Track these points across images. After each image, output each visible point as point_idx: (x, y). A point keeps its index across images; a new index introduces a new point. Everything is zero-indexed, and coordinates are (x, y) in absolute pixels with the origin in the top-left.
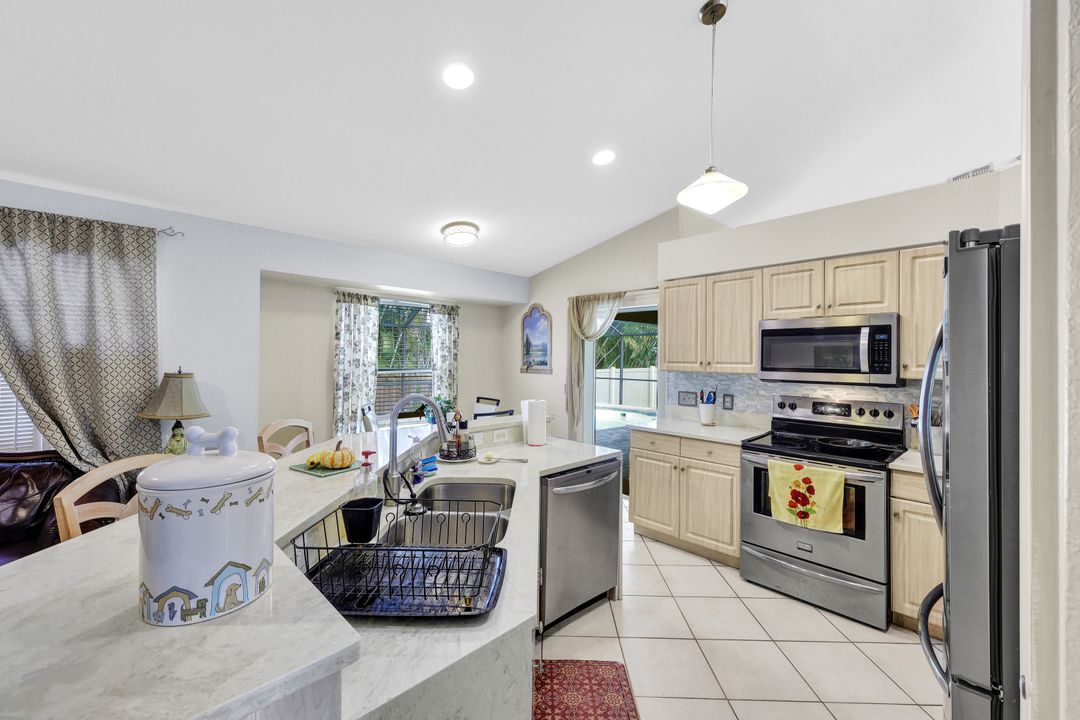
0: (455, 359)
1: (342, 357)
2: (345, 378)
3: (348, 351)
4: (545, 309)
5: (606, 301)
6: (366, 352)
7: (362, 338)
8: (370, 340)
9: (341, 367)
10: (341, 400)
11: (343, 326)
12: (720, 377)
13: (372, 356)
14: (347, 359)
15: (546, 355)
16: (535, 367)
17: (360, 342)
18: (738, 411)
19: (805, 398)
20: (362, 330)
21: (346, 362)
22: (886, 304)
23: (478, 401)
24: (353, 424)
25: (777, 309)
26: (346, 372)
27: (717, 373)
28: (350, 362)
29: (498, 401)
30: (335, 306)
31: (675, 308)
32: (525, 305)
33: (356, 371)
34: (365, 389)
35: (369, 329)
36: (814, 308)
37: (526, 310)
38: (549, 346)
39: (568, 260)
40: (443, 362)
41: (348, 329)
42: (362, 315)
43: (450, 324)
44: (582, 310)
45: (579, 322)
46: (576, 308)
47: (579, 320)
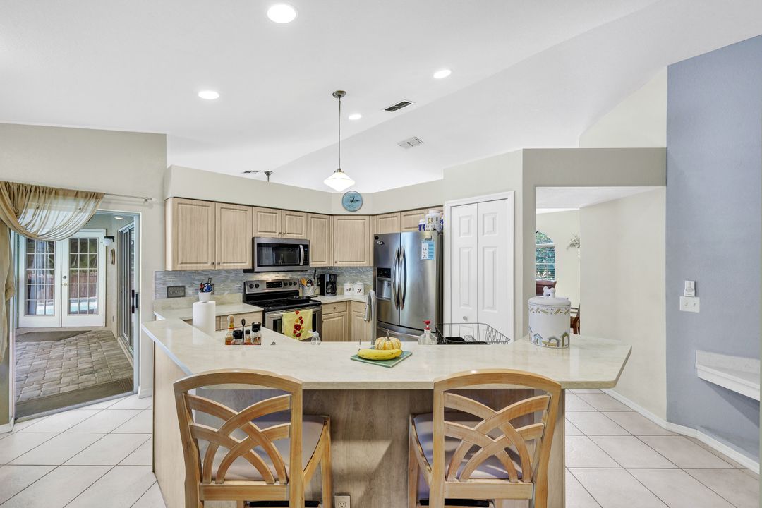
12: (205, 273)
18: (218, 294)
19: (262, 281)
22: (303, 235)
25: (260, 232)
27: (203, 271)
31: (188, 220)
36: (277, 234)
44: (20, 202)
45: (17, 215)
46: (8, 196)
47: (16, 213)
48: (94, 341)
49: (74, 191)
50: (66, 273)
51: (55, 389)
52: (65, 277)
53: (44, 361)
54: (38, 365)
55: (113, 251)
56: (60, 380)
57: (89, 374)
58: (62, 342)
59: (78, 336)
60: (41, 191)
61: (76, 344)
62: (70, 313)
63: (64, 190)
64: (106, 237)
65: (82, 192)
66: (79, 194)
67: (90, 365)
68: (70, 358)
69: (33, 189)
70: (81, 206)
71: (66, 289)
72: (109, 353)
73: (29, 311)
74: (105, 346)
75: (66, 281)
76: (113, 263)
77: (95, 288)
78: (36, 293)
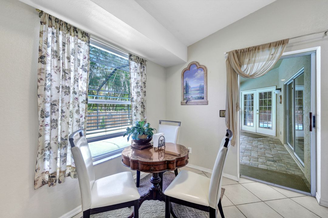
0: (145, 95)
1: (48, 83)
2: (53, 105)
3: (55, 77)
4: (201, 64)
5: (261, 50)
6: (76, 81)
7: (72, 69)
8: (80, 71)
9: (48, 93)
10: (48, 128)
11: (49, 51)
13: (83, 86)
14: (55, 85)
15: (203, 93)
16: (193, 101)
17: (70, 71)
20: (72, 60)
21: (54, 87)
23: (160, 123)
24: (63, 151)
26: (54, 98)
28: (58, 88)
29: (180, 123)
30: (38, 28)
32: (185, 63)
33: (66, 98)
34: (76, 116)
35: (79, 60)
37: (186, 66)
38: (205, 87)
39: (215, 33)
40: (138, 96)
41: (56, 54)
42: (72, 46)
43: (142, 70)
44: (241, 59)
45: (240, 66)
46: (237, 57)
47: (240, 65)
48: (271, 142)
49: (269, 43)
50: (258, 109)
51: (256, 164)
52: (258, 110)
53: (251, 146)
54: (249, 147)
55: (281, 97)
56: (258, 159)
57: (272, 161)
58: (257, 139)
59: (264, 138)
60: (251, 50)
61: (263, 142)
62: (259, 127)
63: (262, 45)
64: (277, 89)
65: (273, 43)
66: (272, 45)
67: (272, 156)
68: (261, 148)
69: (247, 50)
70: (273, 52)
71: (258, 115)
72: (281, 152)
73: (245, 124)
74: (278, 147)
75: (258, 112)
76: (281, 103)
77: (271, 116)
78: (247, 117)
